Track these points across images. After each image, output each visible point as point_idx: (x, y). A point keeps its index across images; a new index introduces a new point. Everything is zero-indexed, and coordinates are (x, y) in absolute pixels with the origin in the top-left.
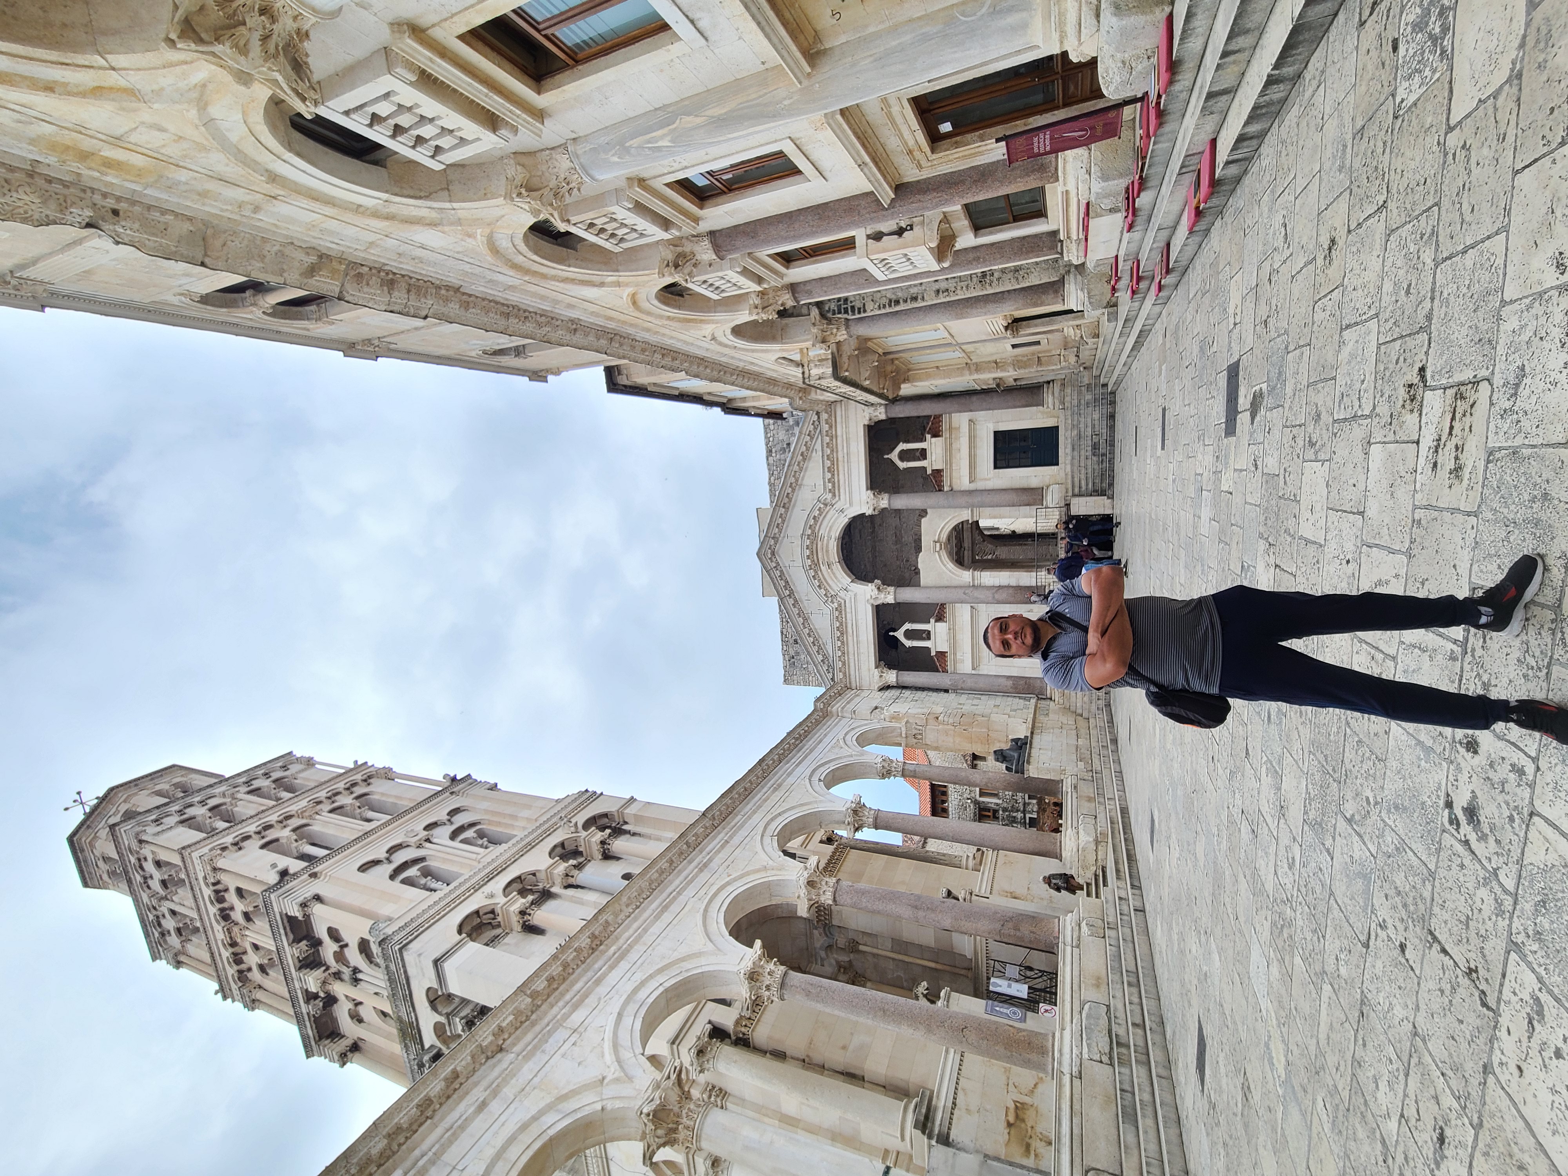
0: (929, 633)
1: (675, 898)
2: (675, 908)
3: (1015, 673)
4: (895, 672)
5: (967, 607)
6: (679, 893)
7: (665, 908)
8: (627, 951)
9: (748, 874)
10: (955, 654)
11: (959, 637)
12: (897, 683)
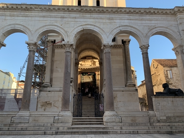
1: (48, 17)
2: (45, 19)
6: (50, 17)
7: (44, 17)
8: (28, 17)
9: (63, 29)
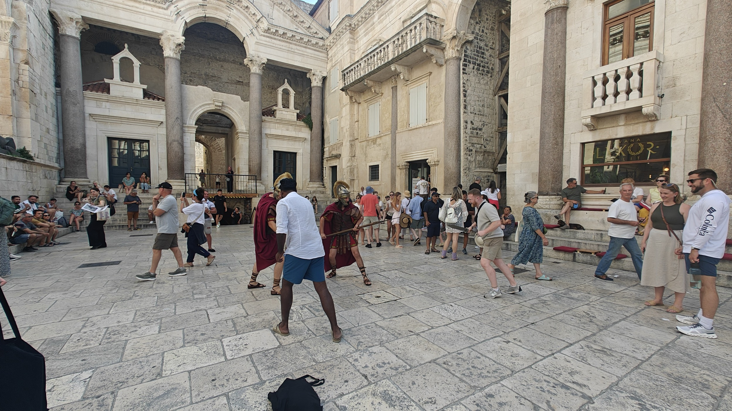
0: (132, 80)
3: (90, 151)
4: (78, 36)
5: (163, 118)
10: (108, 101)
11: (129, 108)
12: (63, 35)
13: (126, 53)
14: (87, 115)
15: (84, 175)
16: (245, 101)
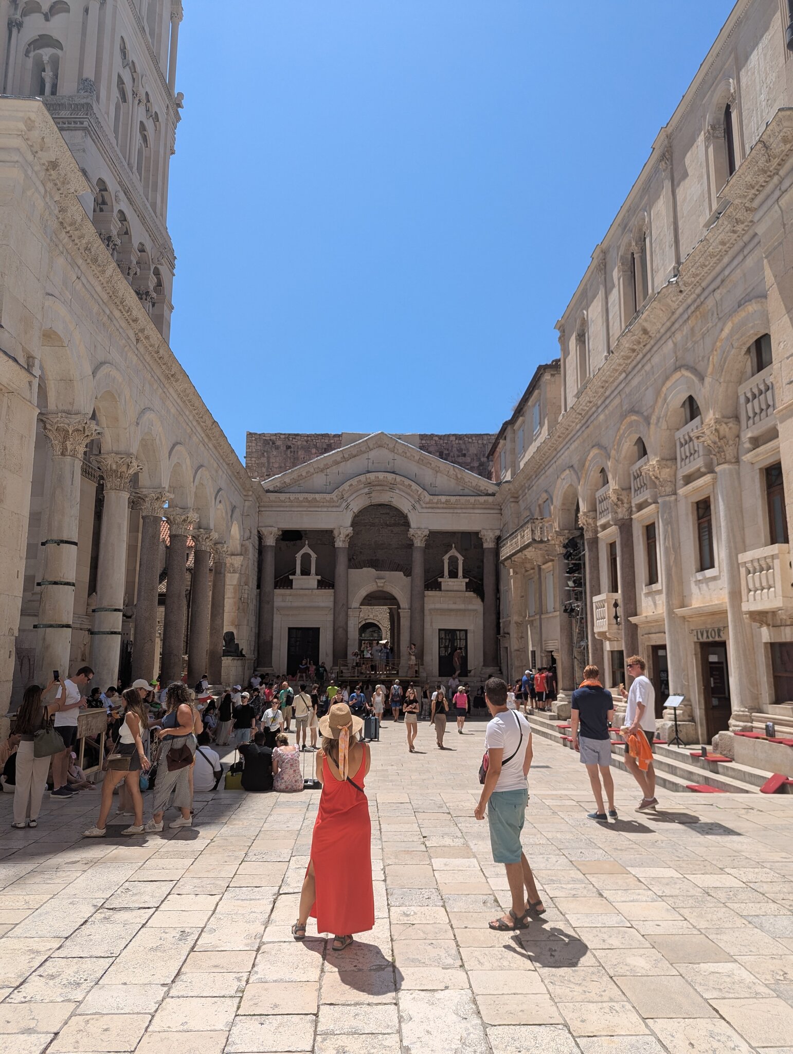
0: (309, 573)
3: (275, 642)
4: (274, 544)
10: (290, 595)
12: (265, 546)
13: (306, 549)
14: (275, 609)
15: (270, 665)
16: (407, 576)
